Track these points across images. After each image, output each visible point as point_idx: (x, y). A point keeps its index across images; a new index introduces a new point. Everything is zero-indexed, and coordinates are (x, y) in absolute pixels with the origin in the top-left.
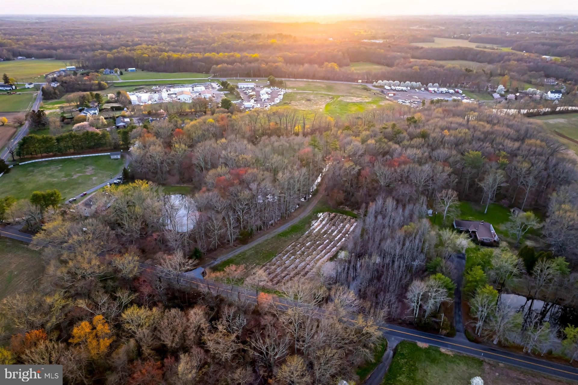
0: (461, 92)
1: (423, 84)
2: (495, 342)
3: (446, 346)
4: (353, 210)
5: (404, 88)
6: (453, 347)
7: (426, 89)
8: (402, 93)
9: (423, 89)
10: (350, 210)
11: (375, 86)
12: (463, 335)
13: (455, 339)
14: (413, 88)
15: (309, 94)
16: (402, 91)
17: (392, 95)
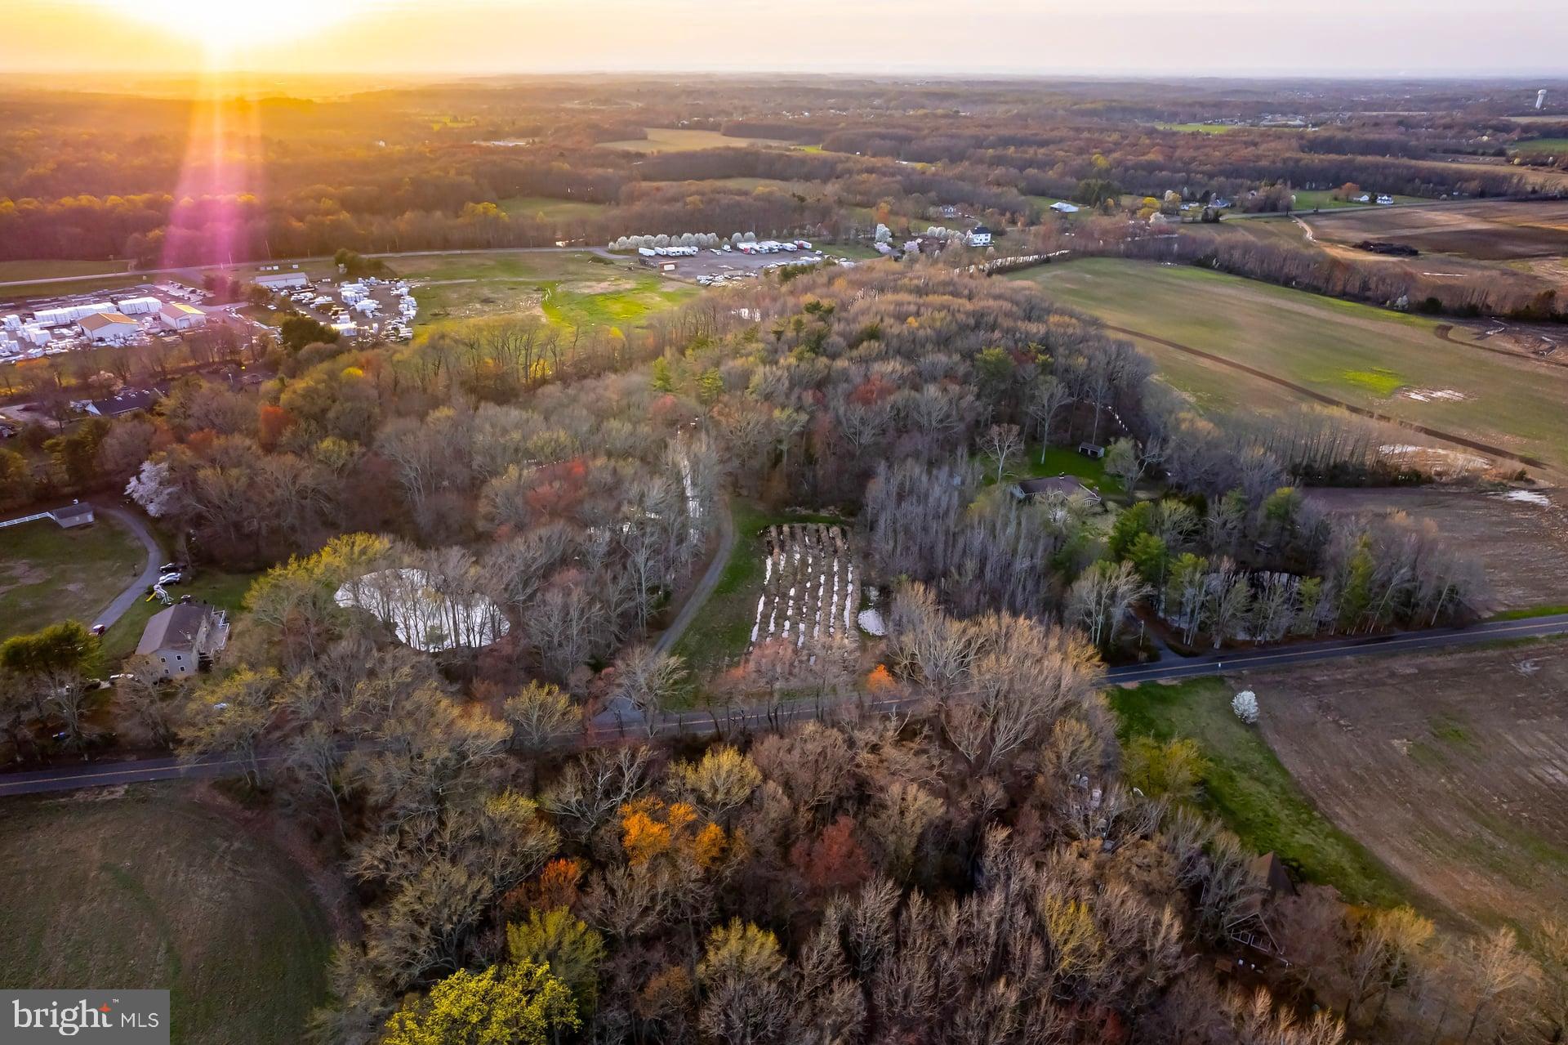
0: (809, 246)
1: (721, 237)
2: (1217, 646)
3: (1161, 675)
4: (816, 510)
5: (687, 250)
6: (1171, 673)
7: (734, 248)
8: (687, 260)
9: (727, 247)
10: (810, 512)
11: (612, 252)
12: (1169, 651)
13: (1163, 661)
14: (703, 247)
15: (471, 286)
16: (684, 255)
17: (672, 267)
